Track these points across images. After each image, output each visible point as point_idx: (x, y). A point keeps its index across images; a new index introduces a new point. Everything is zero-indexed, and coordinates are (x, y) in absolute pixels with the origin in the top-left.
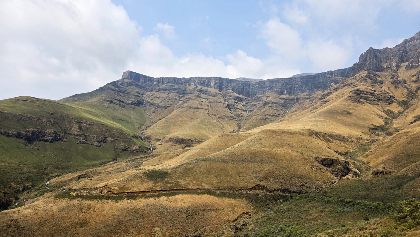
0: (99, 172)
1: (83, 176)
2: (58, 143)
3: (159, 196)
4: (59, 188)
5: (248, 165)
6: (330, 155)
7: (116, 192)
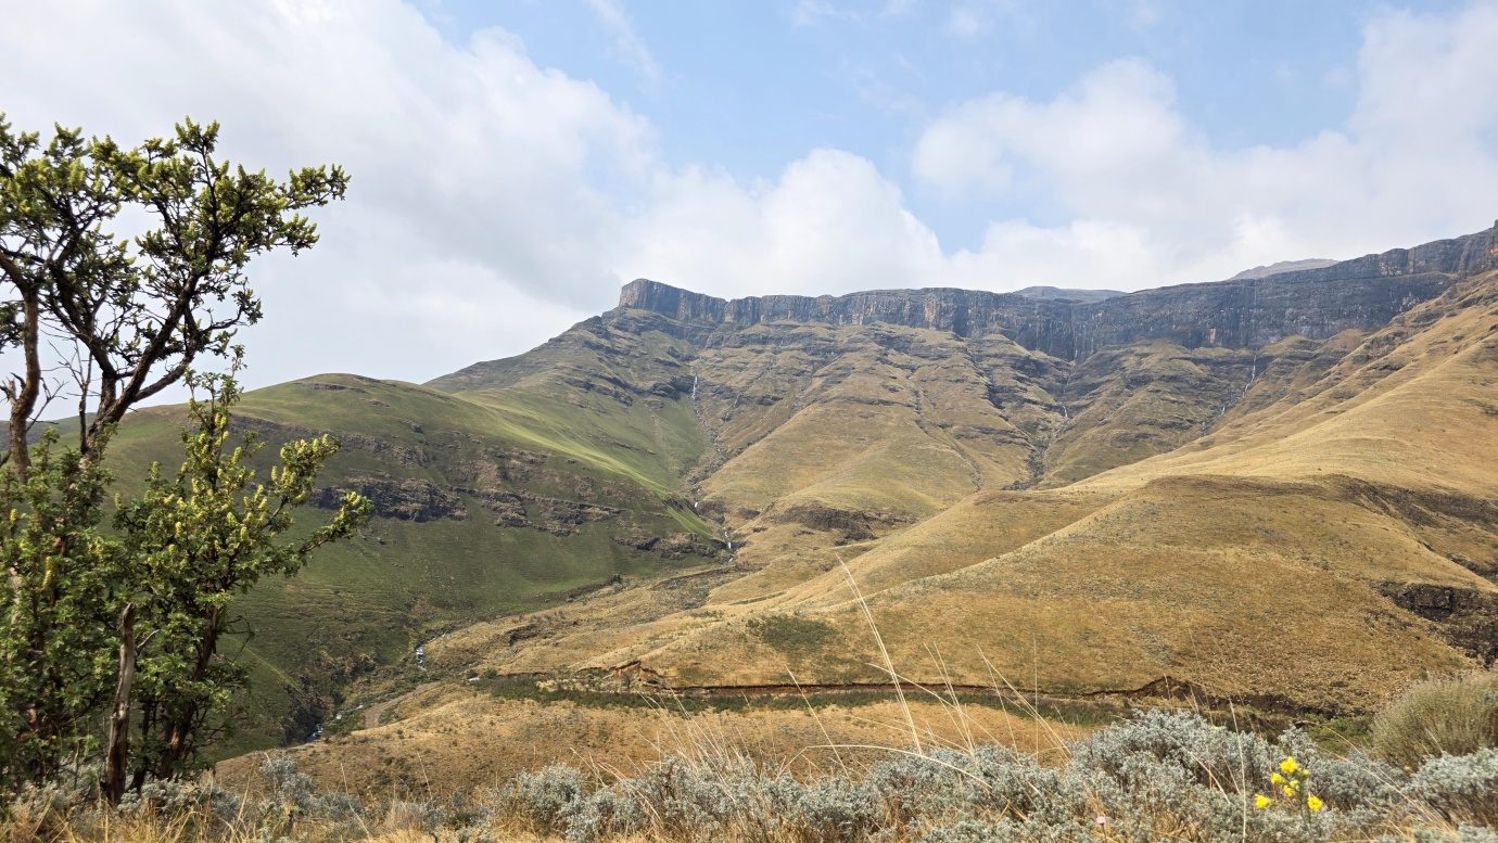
0: (572, 620)
1: (526, 633)
2: (439, 523)
3: (819, 703)
4: (457, 669)
5: (1117, 605)
6: (1439, 573)
7: (674, 685)
